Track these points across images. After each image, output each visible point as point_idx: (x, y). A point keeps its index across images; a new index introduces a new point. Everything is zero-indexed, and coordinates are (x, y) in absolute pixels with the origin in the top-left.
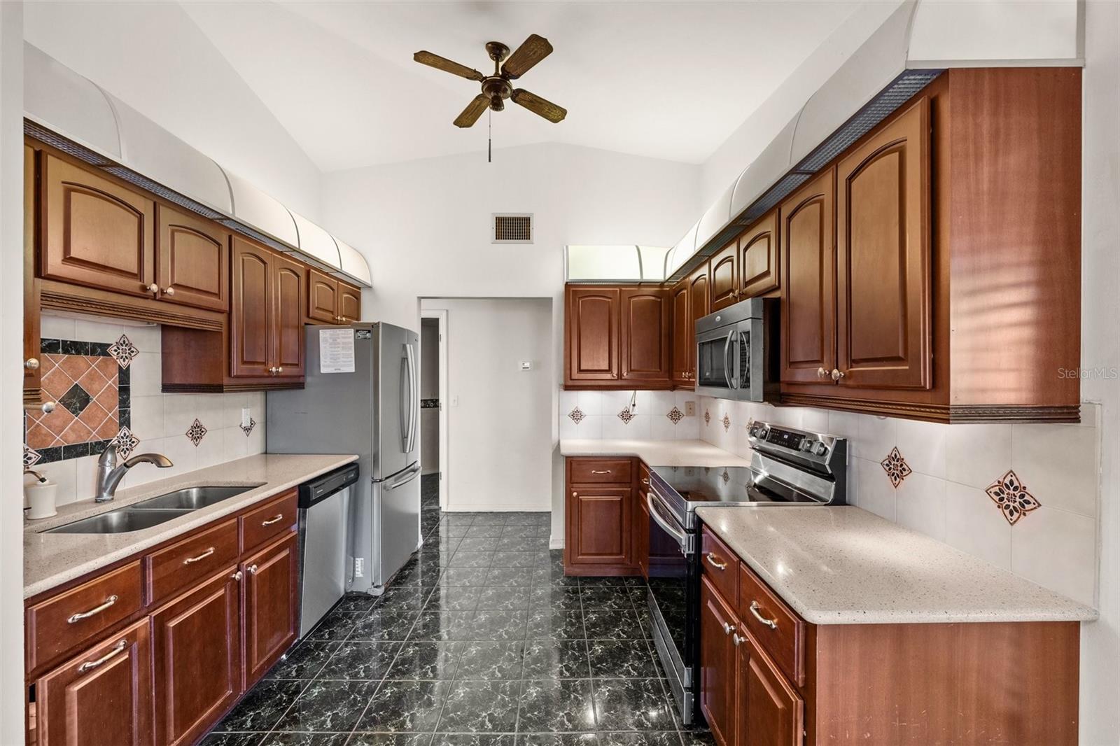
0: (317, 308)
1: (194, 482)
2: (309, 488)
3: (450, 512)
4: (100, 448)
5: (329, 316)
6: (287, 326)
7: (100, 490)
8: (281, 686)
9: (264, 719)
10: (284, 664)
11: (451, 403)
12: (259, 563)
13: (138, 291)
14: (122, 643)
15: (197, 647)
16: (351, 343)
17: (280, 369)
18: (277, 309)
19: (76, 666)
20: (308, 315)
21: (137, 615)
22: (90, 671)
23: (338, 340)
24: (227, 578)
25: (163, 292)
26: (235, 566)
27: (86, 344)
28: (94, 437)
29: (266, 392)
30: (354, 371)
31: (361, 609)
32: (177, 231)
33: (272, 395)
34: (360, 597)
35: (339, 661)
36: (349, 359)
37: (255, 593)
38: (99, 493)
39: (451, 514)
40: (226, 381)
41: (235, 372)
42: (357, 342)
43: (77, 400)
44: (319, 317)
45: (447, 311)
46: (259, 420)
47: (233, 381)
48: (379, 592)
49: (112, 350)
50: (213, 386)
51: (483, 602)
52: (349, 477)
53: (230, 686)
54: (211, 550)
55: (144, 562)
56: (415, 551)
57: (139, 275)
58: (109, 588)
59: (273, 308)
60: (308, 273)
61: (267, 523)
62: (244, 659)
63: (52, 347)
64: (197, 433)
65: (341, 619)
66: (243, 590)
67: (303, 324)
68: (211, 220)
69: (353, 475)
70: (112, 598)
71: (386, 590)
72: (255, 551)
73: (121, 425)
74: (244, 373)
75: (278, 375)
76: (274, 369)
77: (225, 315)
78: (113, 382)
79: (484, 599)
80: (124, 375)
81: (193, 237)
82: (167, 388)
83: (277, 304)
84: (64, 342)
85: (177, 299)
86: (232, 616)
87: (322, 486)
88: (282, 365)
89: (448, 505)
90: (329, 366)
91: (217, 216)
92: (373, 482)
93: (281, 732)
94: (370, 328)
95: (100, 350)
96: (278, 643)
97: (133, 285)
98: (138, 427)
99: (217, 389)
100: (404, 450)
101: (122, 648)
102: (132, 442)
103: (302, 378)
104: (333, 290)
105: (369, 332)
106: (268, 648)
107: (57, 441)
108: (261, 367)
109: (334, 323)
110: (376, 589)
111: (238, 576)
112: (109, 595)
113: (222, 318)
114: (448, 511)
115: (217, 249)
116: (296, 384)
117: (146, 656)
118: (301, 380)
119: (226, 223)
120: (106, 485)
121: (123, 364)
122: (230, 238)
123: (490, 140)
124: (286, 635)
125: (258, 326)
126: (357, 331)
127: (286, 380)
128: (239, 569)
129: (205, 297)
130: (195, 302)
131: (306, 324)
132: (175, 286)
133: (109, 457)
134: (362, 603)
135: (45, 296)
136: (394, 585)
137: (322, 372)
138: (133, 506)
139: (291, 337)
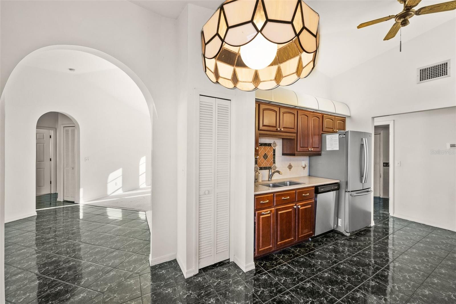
0: (326, 128)
1: (288, 180)
2: (318, 188)
3: (395, 217)
4: (269, 168)
5: (331, 130)
6: (315, 135)
7: (269, 178)
8: (308, 246)
9: (302, 251)
10: (310, 241)
11: (396, 165)
12: (302, 206)
13: (276, 130)
14: (269, 211)
15: (285, 221)
16: (337, 139)
17: (312, 149)
18: (311, 130)
19: (261, 212)
20: (323, 131)
21: (272, 207)
22: (264, 214)
23: (333, 139)
24: (292, 207)
25: (281, 130)
26: (295, 204)
27: (267, 144)
28: (268, 166)
29: (310, 156)
30: (338, 149)
31: (339, 237)
32: (284, 113)
33: (312, 158)
34: (340, 233)
35: (327, 249)
36: (337, 145)
37: (300, 214)
38: (269, 179)
39: (396, 218)
40: (296, 153)
41: (298, 150)
42: (340, 139)
43: (265, 156)
44: (327, 131)
45: (394, 120)
46: (307, 165)
47: (298, 153)
48: (348, 235)
49: (272, 145)
50: (292, 154)
51: (400, 259)
52: (335, 188)
53: (293, 237)
54: (289, 197)
55: (274, 195)
56: (370, 226)
57: (276, 127)
58: (267, 198)
59: (310, 130)
60: (323, 116)
61: (304, 195)
62: (297, 232)
63: (262, 145)
64: (290, 167)
65: (331, 237)
66: (297, 212)
67: (321, 134)
68: (293, 108)
69: (336, 187)
70: (268, 201)
71: (351, 236)
72: (301, 202)
73: (274, 163)
74: (301, 150)
75: (311, 151)
76: (310, 149)
77: (296, 134)
78: (272, 153)
79: (401, 258)
80: (274, 151)
81: (288, 114)
82: (283, 154)
83: (311, 129)
84: (264, 143)
85: (284, 131)
86: (294, 217)
87: (323, 188)
88: (313, 148)
89: (393, 213)
90: (329, 148)
91: (294, 107)
92: (345, 192)
93: (305, 257)
94: (345, 133)
95: (270, 145)
96: (307, 233)
97: (274, 129)
98: (277, 164)
99: (294, 155)
100: (361, 182)
101: (269, 212)
102: (276, 168)
103: (320, 152)
104: (333, 120)
105: (344, 135)
106: (304, 233)
107: (262, 166)
108: (307, 148)
109: (333, 132)
110: (346, 233)
111: (295, 207)
112: (267, 200)
113: (295, 135)
114: (394, 216)
115: (294, 116)
116: (319, 154)
117: (274, 217)
118: (320, 153)
119: (296, 108)
120: (270, 177)
121: (274, 148)
122: (297, 111)
123: (401, 42)
124: (310, 232)
125: (306, 136)
126: (340, 135)
127: (314, 153)
128: (296, 205)
129: (291, 130)
130: (288, 131)
131: (322, 134)
132: (284, 128)
133: (271, 170)
134: (340, 236)
135: (260, 134)
136: (355, 235)
137: (327, 150)
138: (275, 183)
139: (316, 139)
